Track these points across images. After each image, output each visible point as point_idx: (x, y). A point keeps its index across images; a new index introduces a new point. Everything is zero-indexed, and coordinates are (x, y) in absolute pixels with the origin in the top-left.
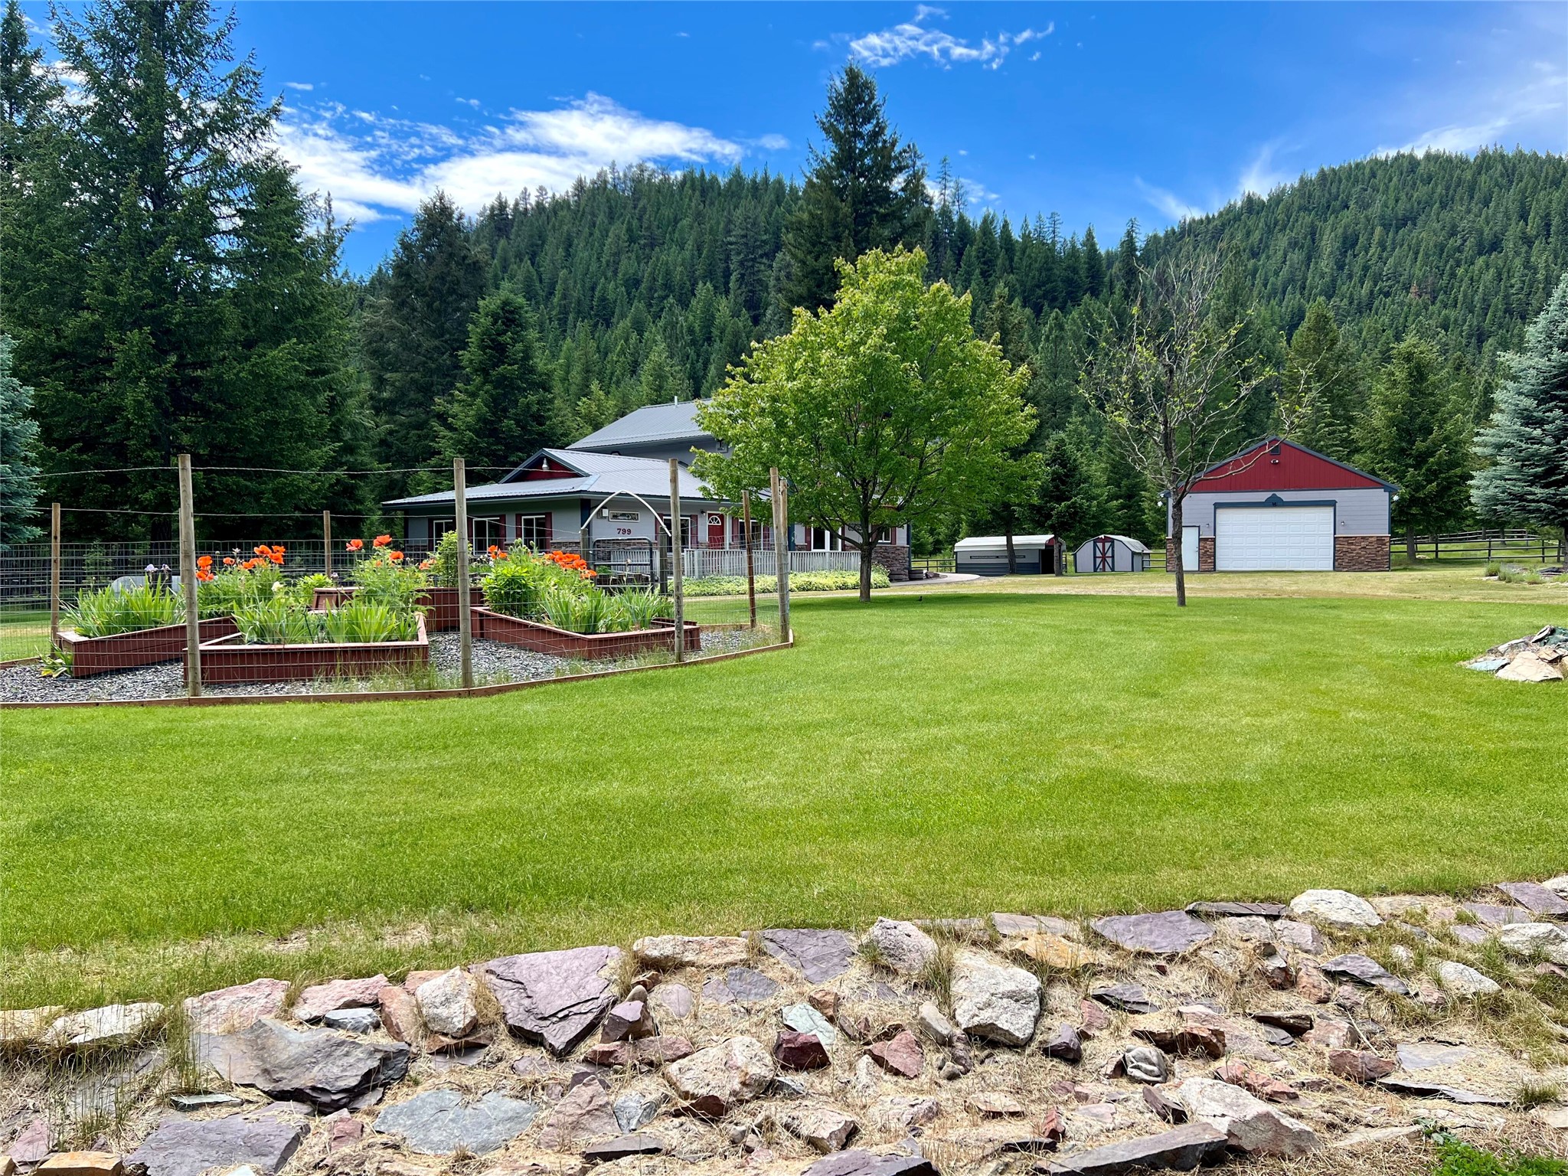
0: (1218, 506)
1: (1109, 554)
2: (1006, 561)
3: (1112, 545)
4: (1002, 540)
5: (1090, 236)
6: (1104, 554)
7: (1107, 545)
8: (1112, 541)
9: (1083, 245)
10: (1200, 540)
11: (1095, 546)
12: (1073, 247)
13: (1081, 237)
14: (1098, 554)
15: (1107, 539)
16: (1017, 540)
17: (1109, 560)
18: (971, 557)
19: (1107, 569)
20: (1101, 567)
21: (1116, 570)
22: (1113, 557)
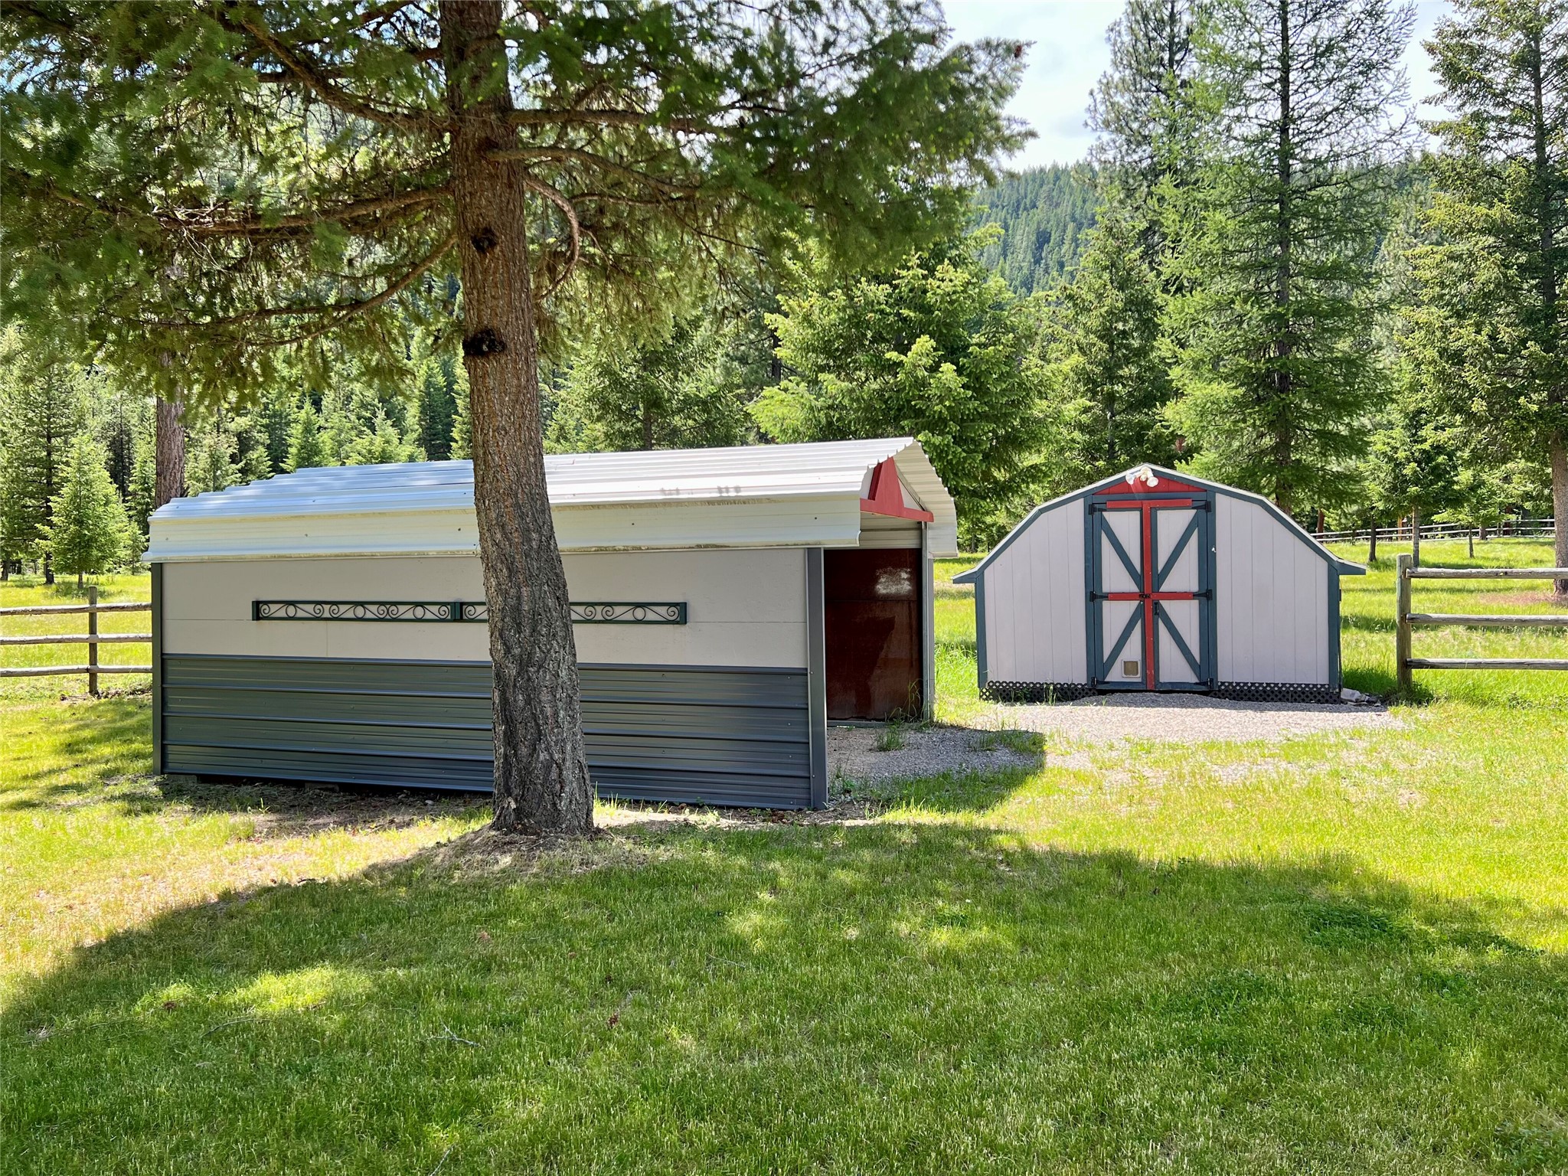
6: (1149, 575)
11: (1096, 530)
14: (1116, 578)
17: (1185, 615)
18: (258, 611)
19: (1174, 667)
20: (1133, 650)
21: (1226, 674)
22: (1206, 595)
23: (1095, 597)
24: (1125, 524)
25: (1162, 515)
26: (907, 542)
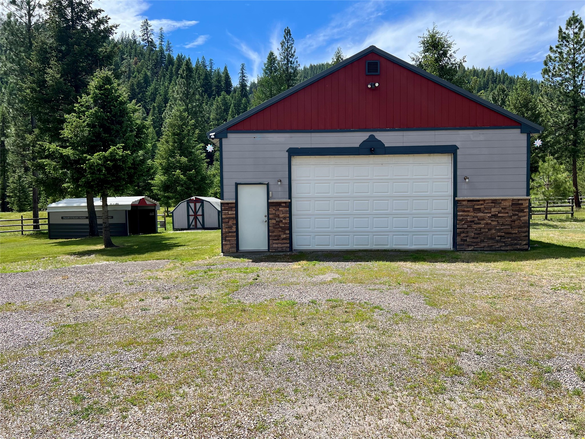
0: (293, 152)
1: (200, 213)
2: (87, 221)
3: (202, 206)
4: (83, 202)
5: (226, 69)
6: (195, 212)
7: (198, 205)
8: (202, 201)
9: (223, 73)
10: (270, 205)
11: (188, 206)
12: (218, 72)
13: (222, 70)
14: (191, 213)
15: (198, 200)
16: (111, 201)
17: (200, 218)
18: (62, 218)
19: (199, 225)
20: (194, 223)
21: (206, 226)
22: (203, 215)
23: (188, 216)
24: (192, 205)
25: (197, 204)
26: (153, 208)
